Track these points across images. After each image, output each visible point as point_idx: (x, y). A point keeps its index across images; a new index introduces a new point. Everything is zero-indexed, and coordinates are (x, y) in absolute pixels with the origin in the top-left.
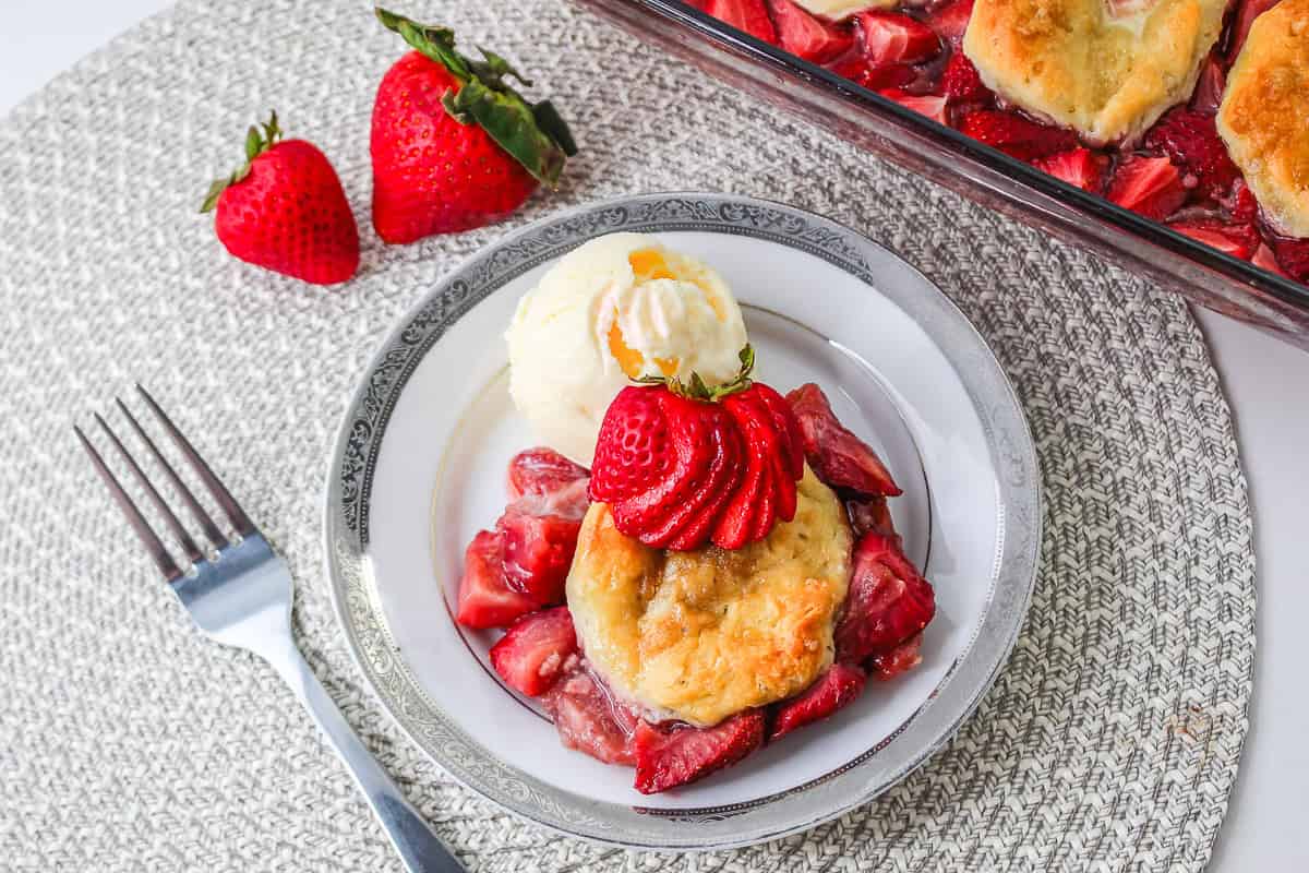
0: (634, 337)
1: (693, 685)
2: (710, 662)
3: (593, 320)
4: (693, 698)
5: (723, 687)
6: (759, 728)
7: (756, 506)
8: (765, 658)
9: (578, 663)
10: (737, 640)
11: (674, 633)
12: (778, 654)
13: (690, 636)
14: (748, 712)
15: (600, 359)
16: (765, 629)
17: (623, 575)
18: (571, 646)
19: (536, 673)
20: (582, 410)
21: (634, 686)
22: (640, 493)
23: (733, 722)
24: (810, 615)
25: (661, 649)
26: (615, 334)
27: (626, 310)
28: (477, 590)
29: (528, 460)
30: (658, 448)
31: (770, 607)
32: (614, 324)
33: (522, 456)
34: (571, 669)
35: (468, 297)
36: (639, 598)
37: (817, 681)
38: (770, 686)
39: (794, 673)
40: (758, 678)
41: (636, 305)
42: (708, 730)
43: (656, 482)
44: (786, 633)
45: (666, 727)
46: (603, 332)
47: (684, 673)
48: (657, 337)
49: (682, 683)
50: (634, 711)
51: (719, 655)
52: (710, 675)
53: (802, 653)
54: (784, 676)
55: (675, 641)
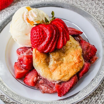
0: (31, 19)
1: (63, 75)
2: (64, 69)
3: (23, 18)
4: (64, 76)
5: (68, 73)
6: (77, 78)
7: (63, 39)
8: (74, 65)
9: (40, 78)
10: (67, 63)
11: (56, 66)
13: (59, 65)
14: (74, 75)
16: (71, 60)
17: (43, 59)
18: (38, 75)
19: (33, 81)
20: (26, 35)
21: (52, 78)
22: (42, 44)
23: (72, 78)
24: (79, 55)
25: (54, 70)
26: (28, 20)
27: (28, 15)
28: (18, 71)
29: (19, 49)
30: (43, 34)
31: (71, 56)
32: (27, 18)
33: (18, 49)
34: (39, 79)
35: (2, 28)
36: (47, 63)
37: (84, 66)
38: (76, 69)
39: (80, 66)
40: (74, 69)
41: (30, 14)
42: (68, 81)
43: (44, 40)
44: (75, 59)
45: (60, 83)
46: (25, 20)
47: (61, 72)
48: (35, 18)
49: (61, 74)
50: (53, 83)
51: (65, 67)
52: (65, 71)
53: (80, 62)
54: (78, 67)
55: (57, 67)
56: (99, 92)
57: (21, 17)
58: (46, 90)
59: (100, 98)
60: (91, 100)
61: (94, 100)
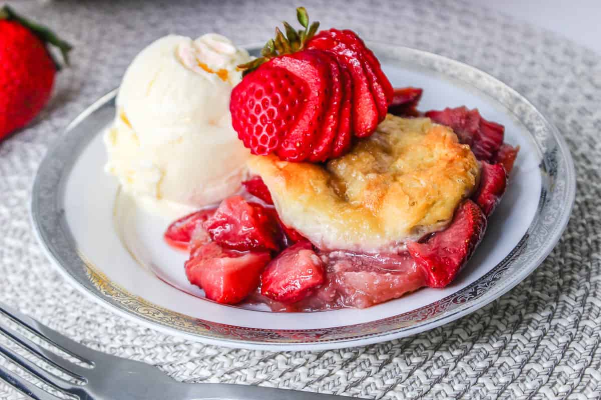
1: (421, 203)
2: (418, 186)
3: (181, 62)
5: (439, 193)
6: (476, 208)
8: (447, 167)
9: (329, 257)
10: (421, 169)
12: (451, 161)
13: (392, 183)
14: (463, 200)
15: (205, 79)
16: (429, 160)
17: (319, 182)
20: (212, 123)
21: (382, 232)
23: (461, 210)
25: (381, 198)
27: (198, 51)
28: (224, 264)
29: (178, 224)
30: (291, 83)
31: (420, 150)
32: (197, 60)
34: (328, 262)
36: (337, 194)
38: (464, 178)
39: (470, 167)
40: (453, 178)
42: (449, 226)
44: (444, 151)
46: (194, 66)
47: (411, 199)
48: (229, 55)
49: (413, 204)
50: (394, 251)
51: (419, 181)
52: (425, 190)
53: (464, 154)
54: (466, 170)
55: (386, 189)
56: (577, 276)
57: (173, 62)
58: (377, 282)
59: (591, 291)
60: (560, 306)
61: (573, 303)
